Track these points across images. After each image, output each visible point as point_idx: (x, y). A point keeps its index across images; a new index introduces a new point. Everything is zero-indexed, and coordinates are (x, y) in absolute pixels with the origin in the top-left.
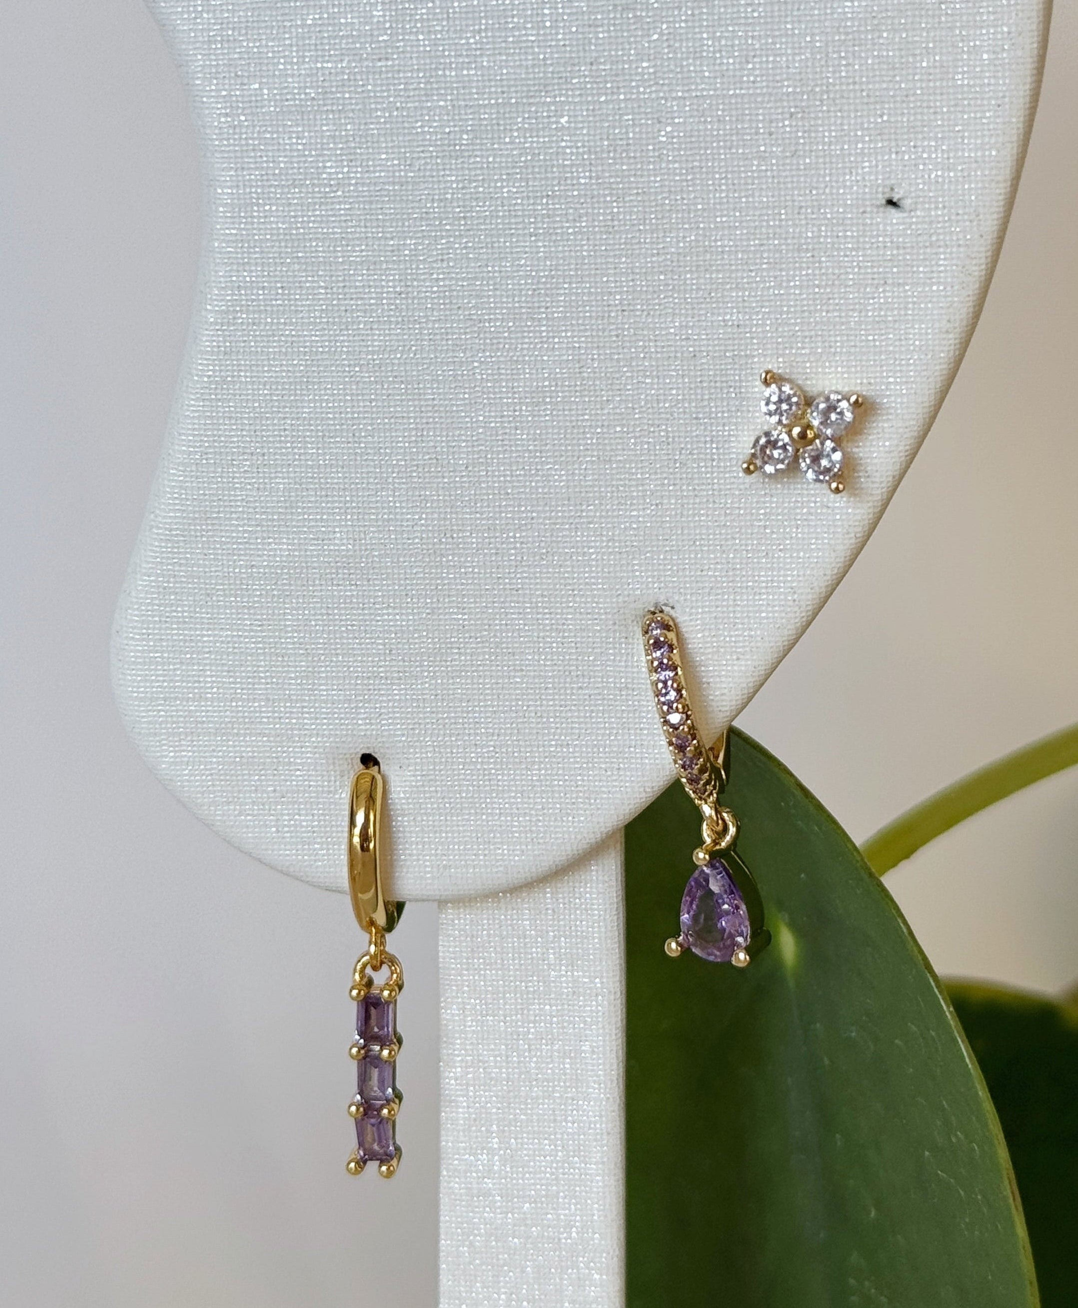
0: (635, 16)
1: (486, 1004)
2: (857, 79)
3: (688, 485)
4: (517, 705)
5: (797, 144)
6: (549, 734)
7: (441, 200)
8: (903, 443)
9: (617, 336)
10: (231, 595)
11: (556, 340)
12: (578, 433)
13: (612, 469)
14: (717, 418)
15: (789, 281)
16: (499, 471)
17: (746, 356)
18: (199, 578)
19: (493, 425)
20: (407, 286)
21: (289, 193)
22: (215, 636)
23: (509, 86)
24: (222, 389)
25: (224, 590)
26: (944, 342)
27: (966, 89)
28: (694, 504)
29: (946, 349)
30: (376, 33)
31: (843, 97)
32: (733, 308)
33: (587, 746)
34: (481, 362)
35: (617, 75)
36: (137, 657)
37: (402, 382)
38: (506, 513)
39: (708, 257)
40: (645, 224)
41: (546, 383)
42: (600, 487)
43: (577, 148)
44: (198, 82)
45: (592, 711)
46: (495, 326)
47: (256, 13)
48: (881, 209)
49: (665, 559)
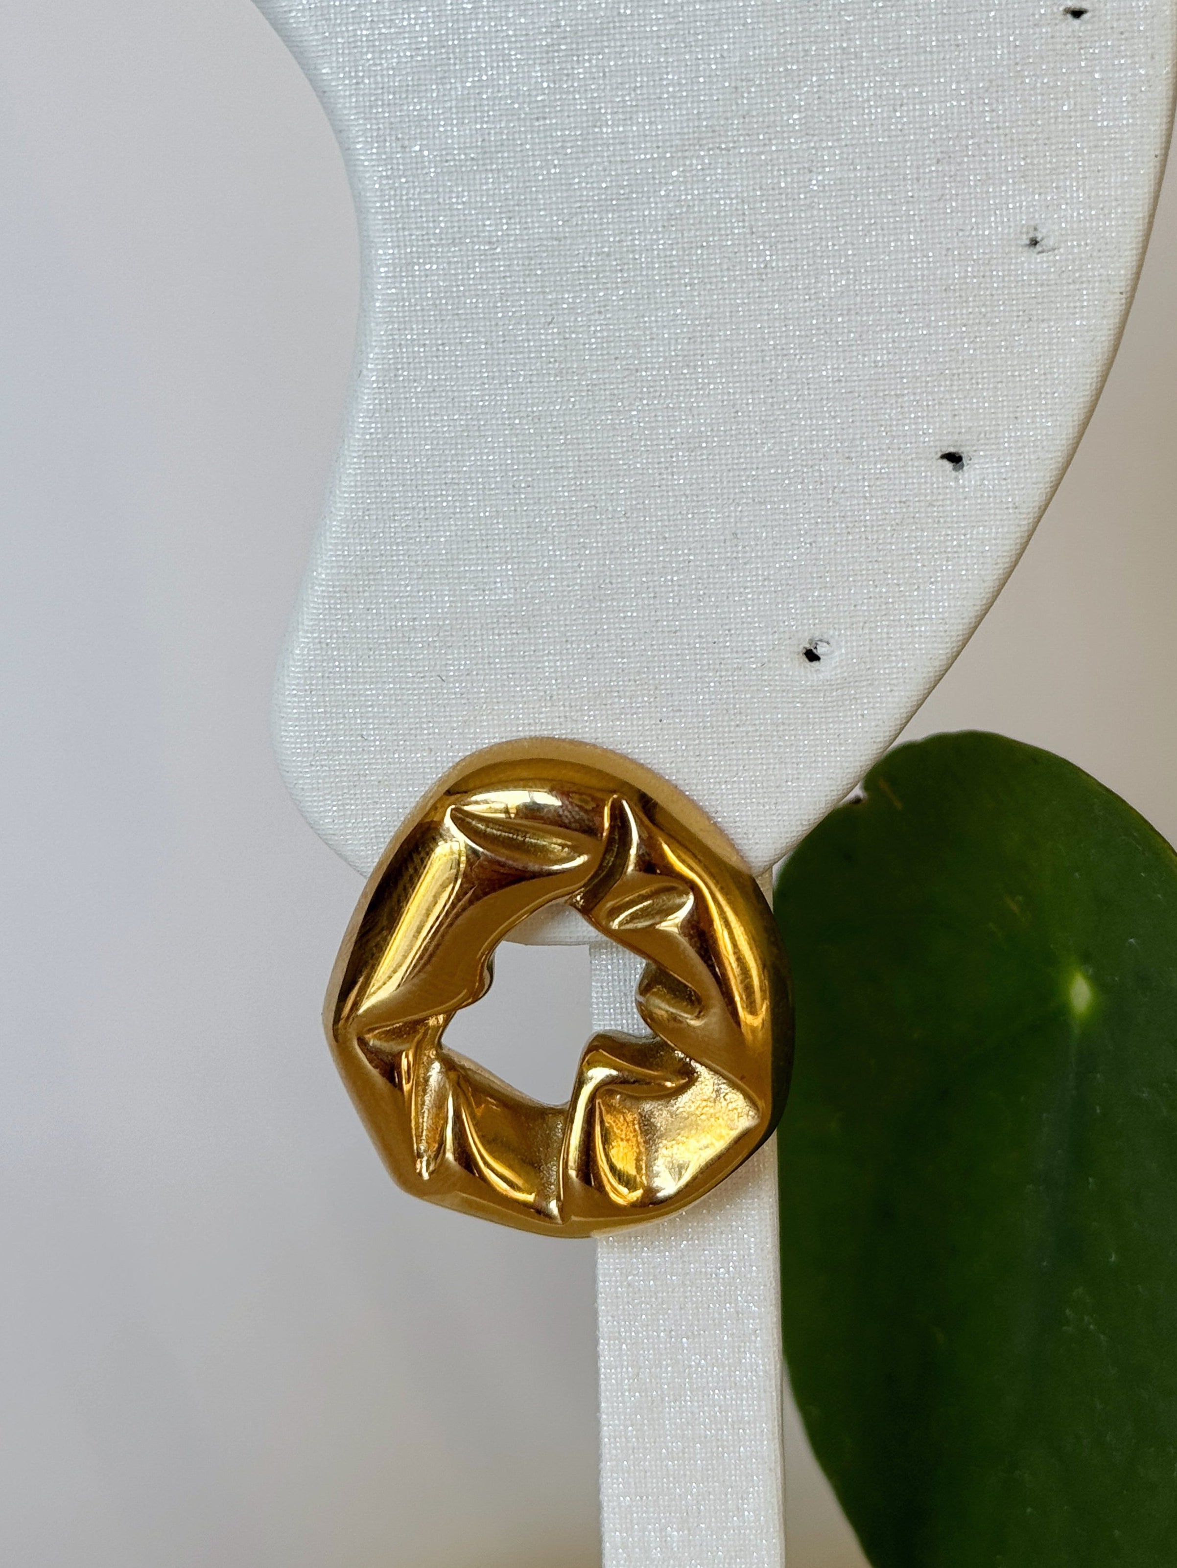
0: (786, 70)
2: (1001, 125)
3: (841, 523)
4: (676, 745)
5: (944, 188)
7: (598, 254)
8: (1048, 474)
9: (771, 380)
10: (393, 649)
11: (712, 387)
12: (734, 476)
13: (766, 509)
14: (868, 456)
15: (936, 321)
17: (896, 395)
19: (650, 471)
20: (565, 339)
21: (449, 251)
22: (377, 689)
23: (664, 141)
24: (384, 445)
25: (386, 644)
26: (1088, 375)
27: (1105, 131)
28: (847, 540)
29: (1089, 381)
30: (534, 93)
31: (987, 142)
32: (882, 349)
33: (745, 782)
34: (639, 411)
35: (768, 127)
36: (300, 714)
37: (561, 433)
38: (664, 557)
39: (858, 299)
40: (797, 271)
41: (702, 429)
42: (755, 528)
43: (731, 199)
44: (359, 146)
45: (750, 748)
46: (652, 375)
47: (416, 77)
48: (1026, 249)
49: (819, 596)
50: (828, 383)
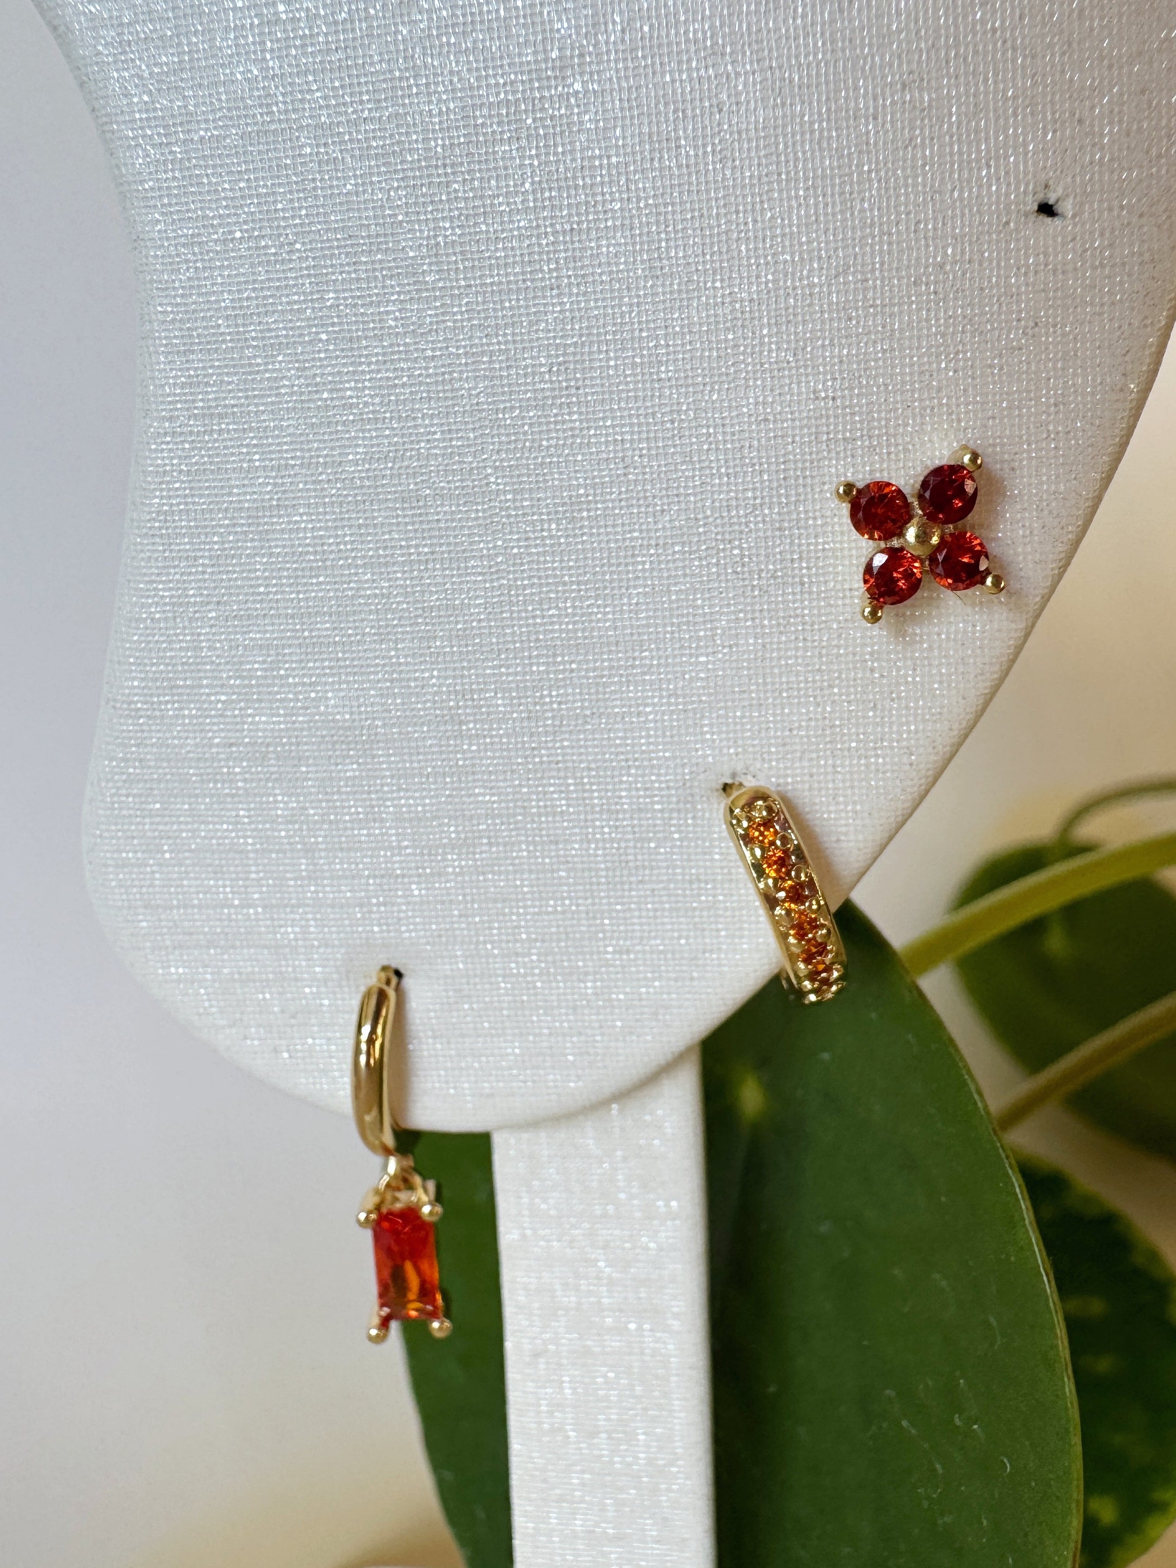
3: (771, 619)
4: (564, 904)
5: (913, 128)
6: (604, 939)
9: (672, 422)
10: (209, 781)
11: (592, 432)
12: (626, 556)
13: (671, 602)
15: (901, 330)
16: (526, 611)
18: (169, 761)
19: (515, 551)
20: (394, 369)
22: (196, 830)
26: (1117, 405)
28: (779, 643)
38: (538, 664)
41: (582, 491)
42: (656, 625)
45: (656, 910)
48: (1031, 219)
49: (743, 717)
50: (750, 424)
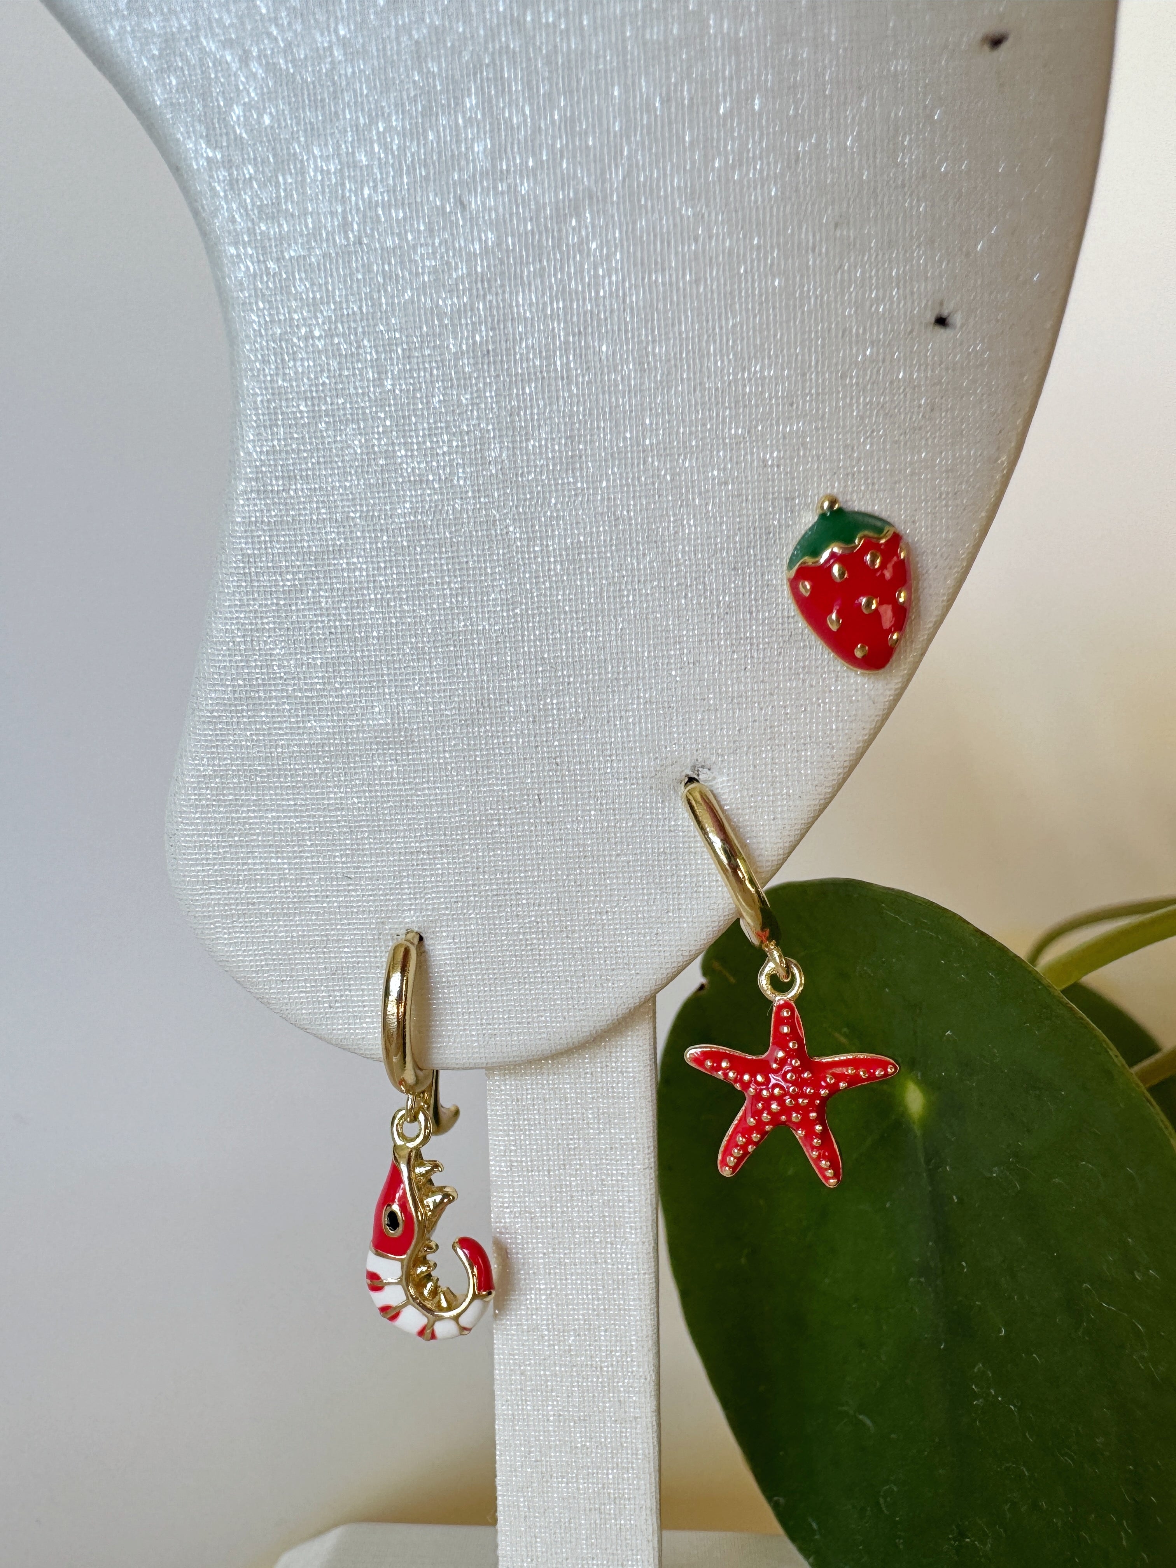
1: (531, 1161)
22: (261, 817)
28: (732, 660)
36: (187, 842)
38: (543, 679)
48: (930, 328)
